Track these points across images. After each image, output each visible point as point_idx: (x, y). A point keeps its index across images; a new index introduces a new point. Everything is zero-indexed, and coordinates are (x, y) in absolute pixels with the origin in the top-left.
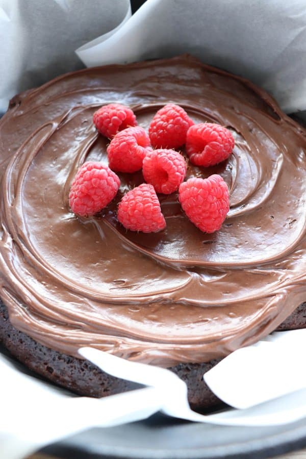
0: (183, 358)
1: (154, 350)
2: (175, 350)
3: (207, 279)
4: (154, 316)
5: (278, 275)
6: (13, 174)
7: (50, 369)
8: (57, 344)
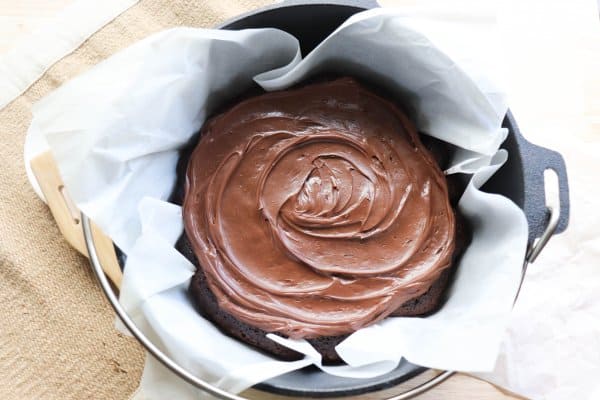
0: (325, 334)
1: (308, 329)
2: (321, 330)
3: (344, 282)
4: (309, 306)
5: (392, 281)
6: (212, 198)
7: (244, 336)
8: (251, 323)
